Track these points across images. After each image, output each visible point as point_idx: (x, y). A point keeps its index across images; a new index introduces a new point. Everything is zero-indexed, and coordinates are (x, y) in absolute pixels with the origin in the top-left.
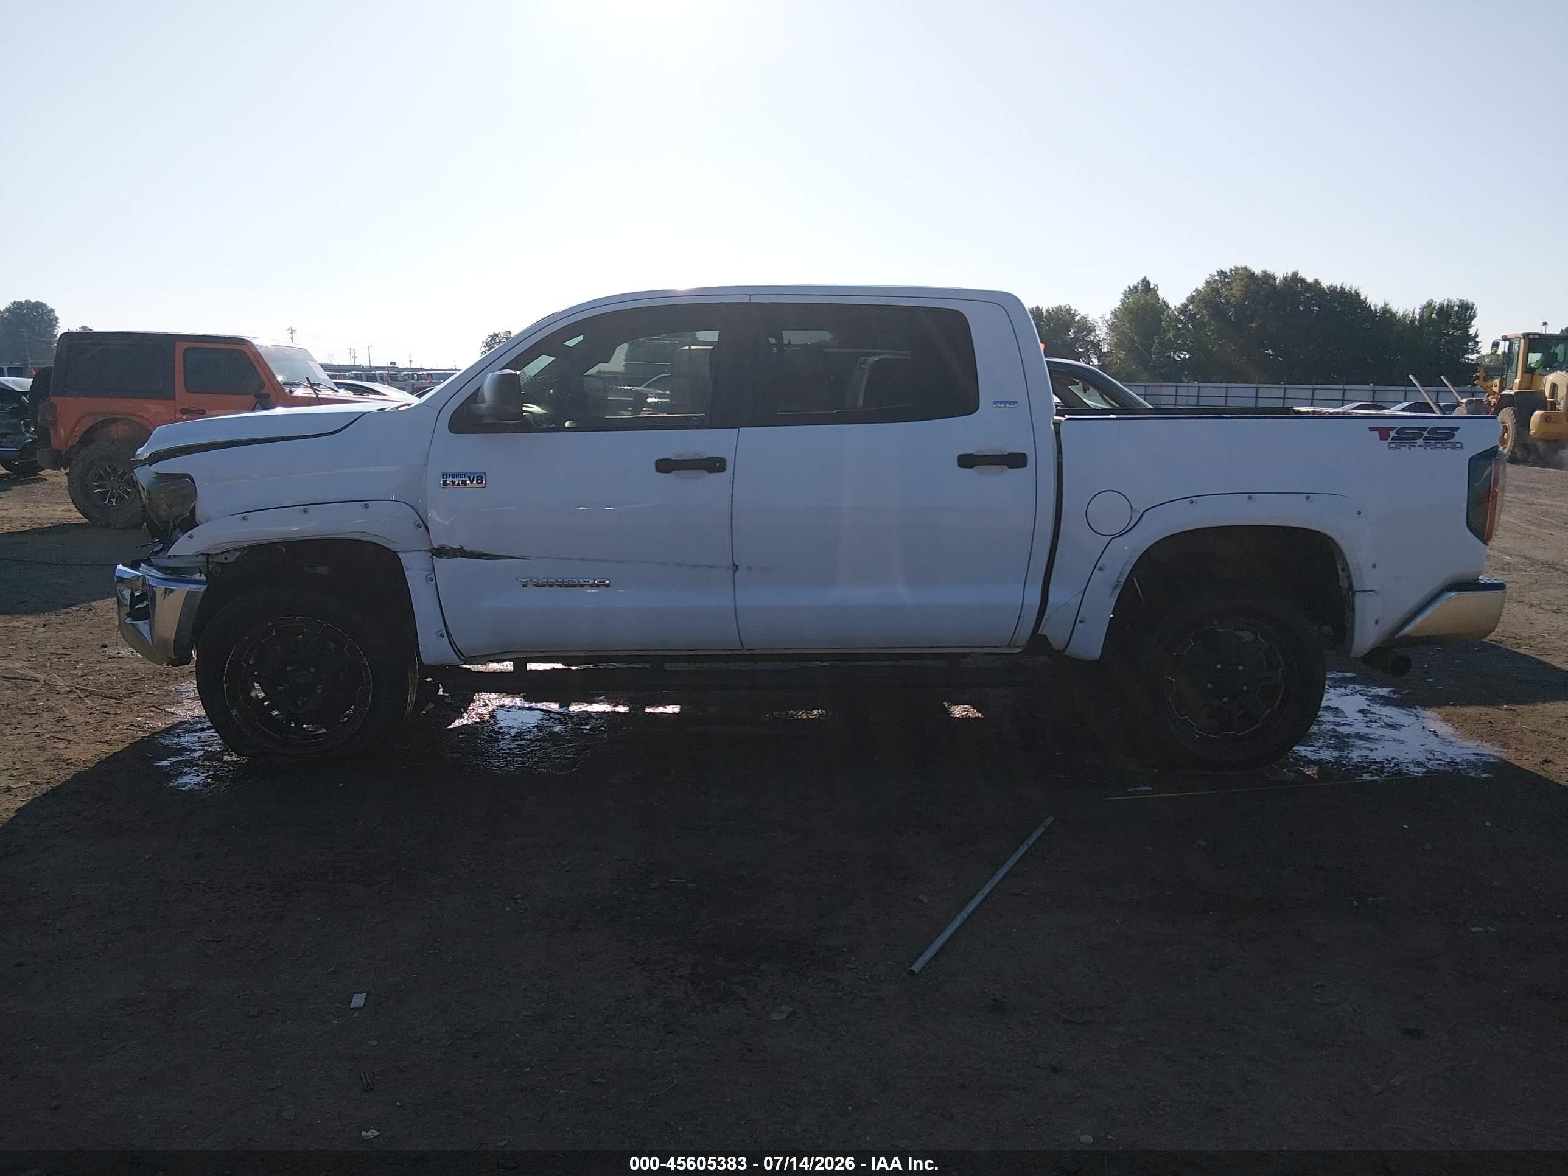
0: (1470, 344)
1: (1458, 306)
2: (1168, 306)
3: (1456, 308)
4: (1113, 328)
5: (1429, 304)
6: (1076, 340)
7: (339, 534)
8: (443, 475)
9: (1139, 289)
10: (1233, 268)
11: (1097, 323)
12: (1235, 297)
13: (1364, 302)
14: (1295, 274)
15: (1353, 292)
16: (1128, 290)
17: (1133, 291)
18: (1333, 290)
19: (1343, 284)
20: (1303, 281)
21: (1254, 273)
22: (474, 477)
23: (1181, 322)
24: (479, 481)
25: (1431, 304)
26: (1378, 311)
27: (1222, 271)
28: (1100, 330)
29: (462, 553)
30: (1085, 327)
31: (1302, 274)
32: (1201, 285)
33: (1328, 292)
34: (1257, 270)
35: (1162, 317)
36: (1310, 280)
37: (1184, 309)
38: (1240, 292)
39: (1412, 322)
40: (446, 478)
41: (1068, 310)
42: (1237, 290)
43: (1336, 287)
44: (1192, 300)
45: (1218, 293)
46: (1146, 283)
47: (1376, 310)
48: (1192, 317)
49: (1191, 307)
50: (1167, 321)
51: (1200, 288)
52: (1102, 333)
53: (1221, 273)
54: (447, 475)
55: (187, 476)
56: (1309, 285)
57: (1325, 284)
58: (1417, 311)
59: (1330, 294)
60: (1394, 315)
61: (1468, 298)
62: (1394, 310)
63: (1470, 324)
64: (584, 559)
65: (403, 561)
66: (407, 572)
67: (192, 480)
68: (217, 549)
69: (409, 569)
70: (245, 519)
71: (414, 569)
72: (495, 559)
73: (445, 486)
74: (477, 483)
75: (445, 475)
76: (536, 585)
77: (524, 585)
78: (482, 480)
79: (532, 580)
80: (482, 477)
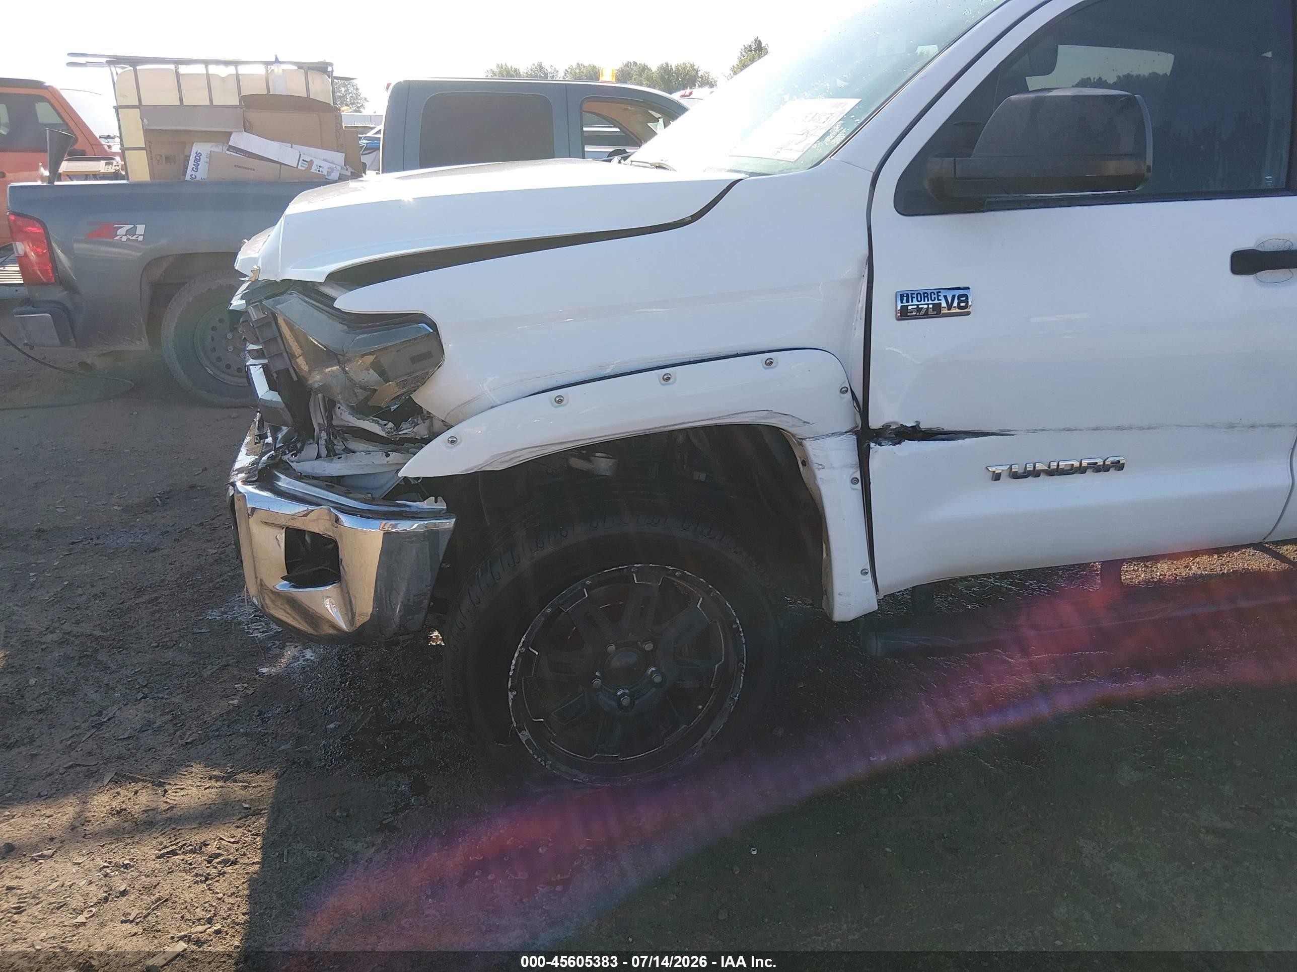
7: (719, 418)
8: (902, 296)
22: (953, 297)
24: (963, 304)
29: (915, 433)
40: (908, 301)
54: (907, 295)
55: (420, 318)
64: (1097, 429)
65: (814, 455)
66: (820, 474)
67: (433, 325)
68: (507, 461)
69: (824, 468)
70: (559, 401)
71: (832, 468)
72: (963, 439)
73: (904, 314)
74: (959, 307)
75: (904, 296)
76: (1015, 476)
77: (997, 477)
78: (966, 301)
79: (1011, 468)
80: (966, 296)
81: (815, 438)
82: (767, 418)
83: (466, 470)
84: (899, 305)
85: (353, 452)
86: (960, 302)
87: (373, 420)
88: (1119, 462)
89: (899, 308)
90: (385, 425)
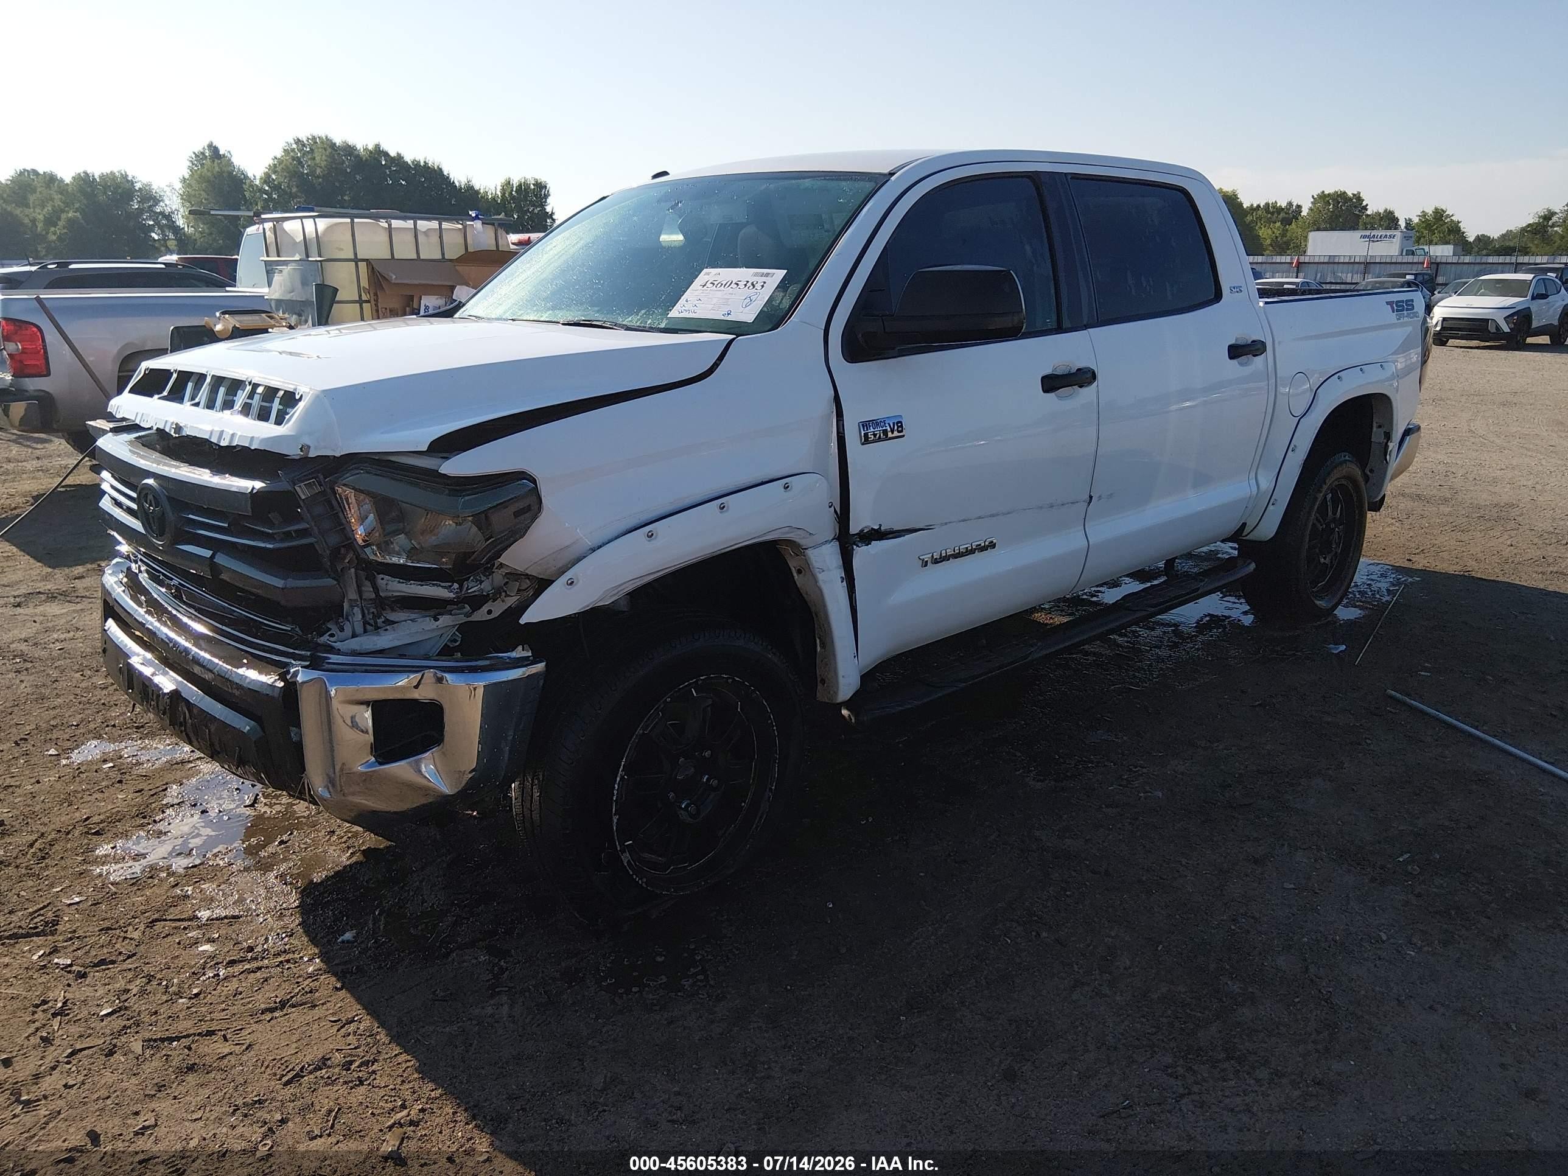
0: (548, 221)
1: (534, 184)
2: (246, 177)
3: (532, 187)
4: (186, 198)
5: (508, 183)
6: (141, 211)
7: (759, 537)
8: (863, 425)
9: (207, 154)
10: (310, 137)
11: (165, 192)
12: (320, 167)
13: (448, 178)
14: (377, 146)
15: (436, 168)
16: (193, 156)
17: (200, 157)
18: (417, 164)
19: (426, 158)
20: (386, 154)
21: (335, 144)
22: (894, 424)
23: (266, 192)
24: (900, 429)
25: (509, 182)
26: (463, 187)
27: (298, 139)
28: (170, 200)
29: (879, 534)
30: (150, 198)
31: (385, 147)
32: (279, 153)
33: (413, 167)
34: (338, 141)
35: (244, 186)
36: (393, 154)
37: (266, 179)
38: (325, 163)
39: (494, 199)
40: (867, 429)
41: (125, 177)
42: (320, 158)
43: (419, 161)
44: (273, 168)
45: (300, 163)
46: (214, 150)
47: (460, 186)
48: (276, 188)
49: (274, 177)
50: (250, 191)
51: (279, 156)
52: (173, 203)
53: (298, 141)
55: (521, 475)
56: (393, 159)
57: (408, 158)
58: (499, 188)
59: (415, 168)
60: (477, 192)
61: (542, 178)
62: (477, 188)
63: (546, 202)
64: (980, 518)
65: (816, 561)
66: (821, 577)
67: (534, 481)
68: (614, 595)
69: (823, 571)
70: (650, 536)
71: (829, 570)
72: (904, 536)
73: (866, 441)
74: (899, 432)
75: (865, 425)
76: (936, 561)
77: (925, 564)
78: (902, 426)
79: (932, 556)
80: (901, 422)
81: (814, 547)
82: (788, 533)
83: (584, 608)
84: (863, 433)
85: (394, 623)
86: (898, 427)
87: (433, 584)
88: (992, 542)
89: (863, 435)
90: (450, 586)
